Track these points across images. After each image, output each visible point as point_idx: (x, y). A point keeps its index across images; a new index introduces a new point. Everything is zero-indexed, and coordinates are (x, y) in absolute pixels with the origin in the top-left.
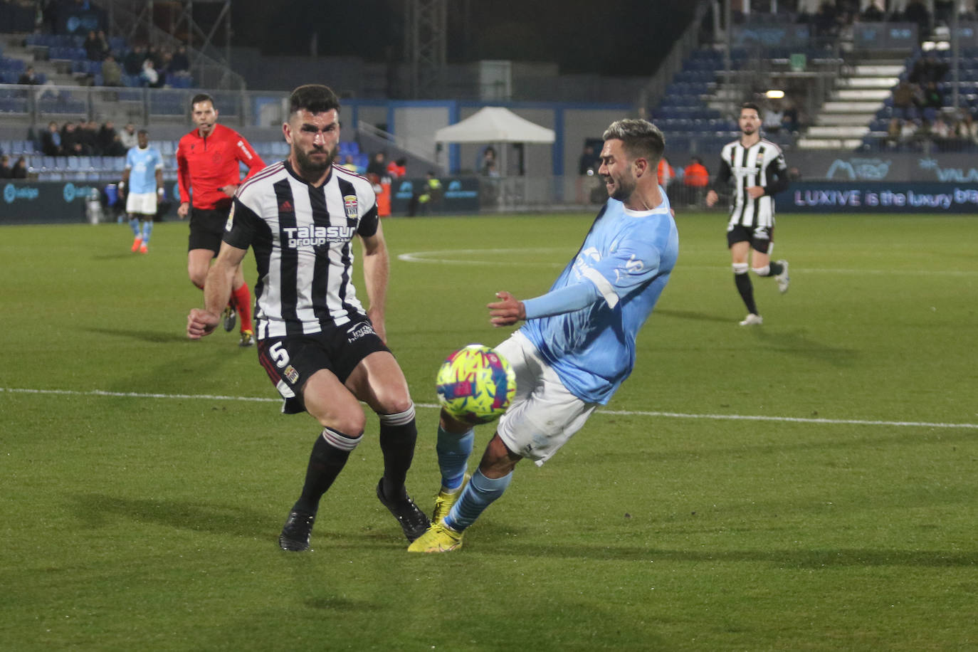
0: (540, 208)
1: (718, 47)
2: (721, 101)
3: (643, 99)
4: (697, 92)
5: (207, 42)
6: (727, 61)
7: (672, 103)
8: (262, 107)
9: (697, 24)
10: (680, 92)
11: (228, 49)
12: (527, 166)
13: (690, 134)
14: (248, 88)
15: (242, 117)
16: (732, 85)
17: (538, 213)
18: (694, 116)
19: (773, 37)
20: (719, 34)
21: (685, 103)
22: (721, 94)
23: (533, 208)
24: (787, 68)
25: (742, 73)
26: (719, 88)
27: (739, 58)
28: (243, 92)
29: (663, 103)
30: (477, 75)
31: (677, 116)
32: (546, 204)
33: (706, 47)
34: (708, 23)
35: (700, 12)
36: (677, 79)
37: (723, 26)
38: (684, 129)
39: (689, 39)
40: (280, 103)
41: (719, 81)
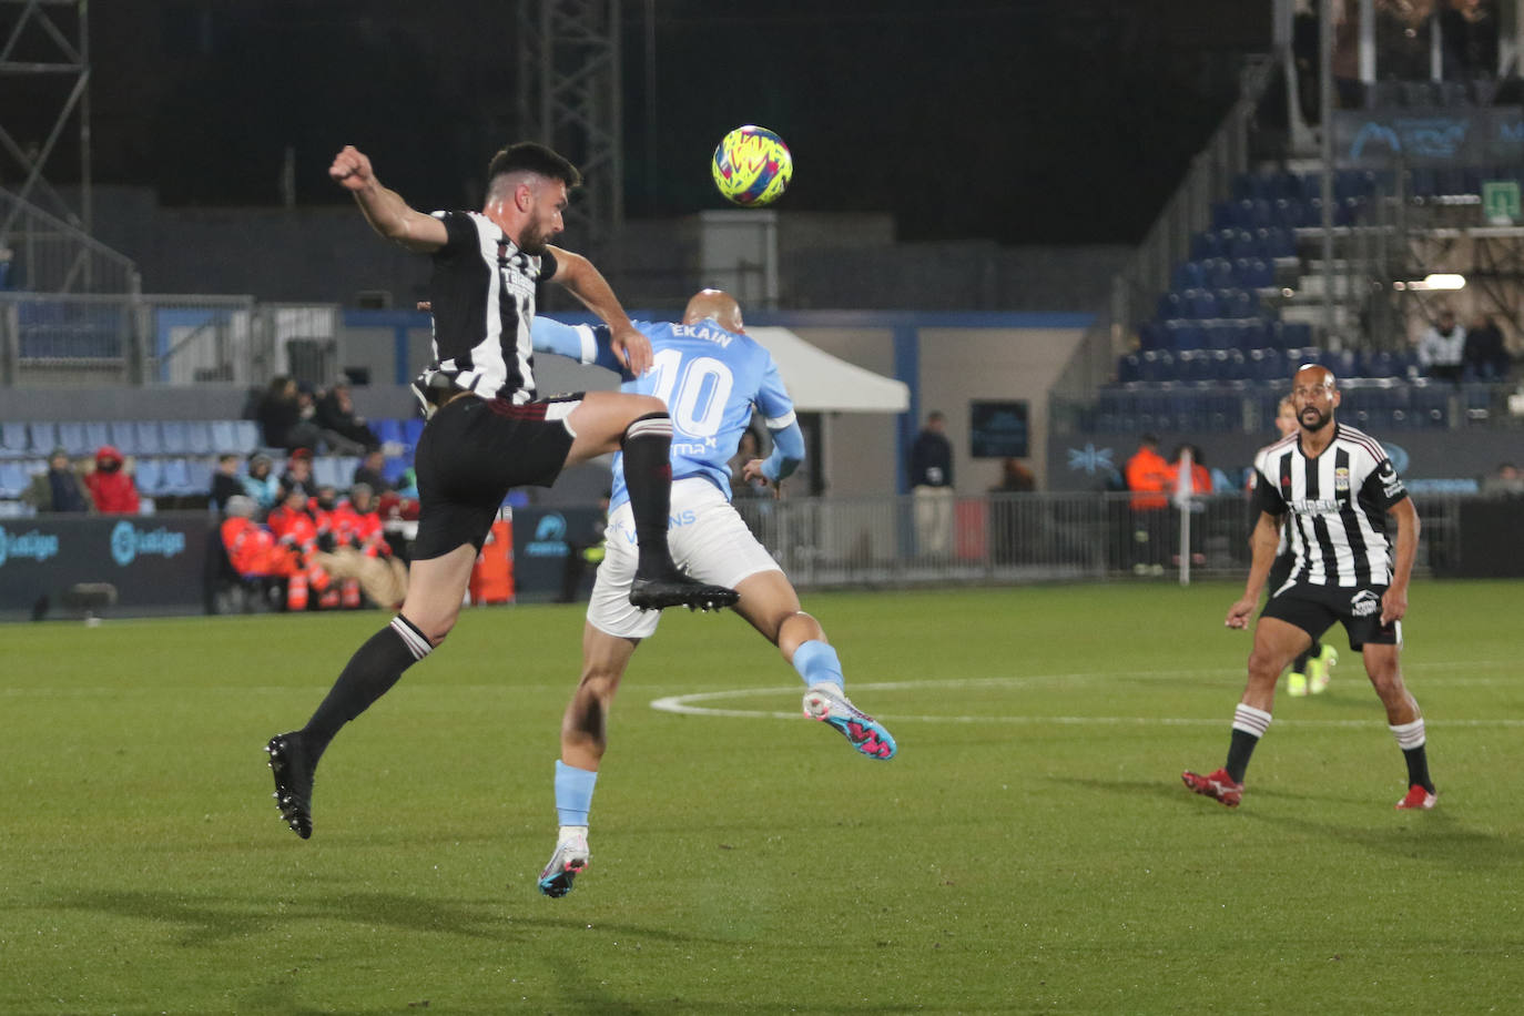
0: (878, 576)
1: (1298, 168)
2: (1313, 302)
3: (1120, 299)
4: (1250, 280)
5: (35, 174)
6: (1326, 203)
7: (1190, 310)
8: (178, 335)
9: (1246, 110)
10: (1210, 281)
11: (87, 191)
12: (828, 472)
13: (1239, 385)
14: (145, 290)
15: (136, 359)
16: (1340, 264)
17: (872, 588)
18: (1247, 341)
19: (1437, 140)
20: (1300, 133)
21: (1224, 309)
22: (1313, 285)
23: (859, 577)
24: (1475, 216)
25: (1360, 230)
26: (1306, 271)
27: (1356, 197)
28: (136, 297)
29: (1169, 310)
30: (695, 247)
31: (1204, 340)
32: (888, 565)
33: (1269, 169)
34: (1273, 110)
35: (1254, 81)
36: (1201, 249)
37: (1312, 116)
38: (1223, 372)
39: (1227, 149)
40: (222, 325)
41: (1308, 251)
